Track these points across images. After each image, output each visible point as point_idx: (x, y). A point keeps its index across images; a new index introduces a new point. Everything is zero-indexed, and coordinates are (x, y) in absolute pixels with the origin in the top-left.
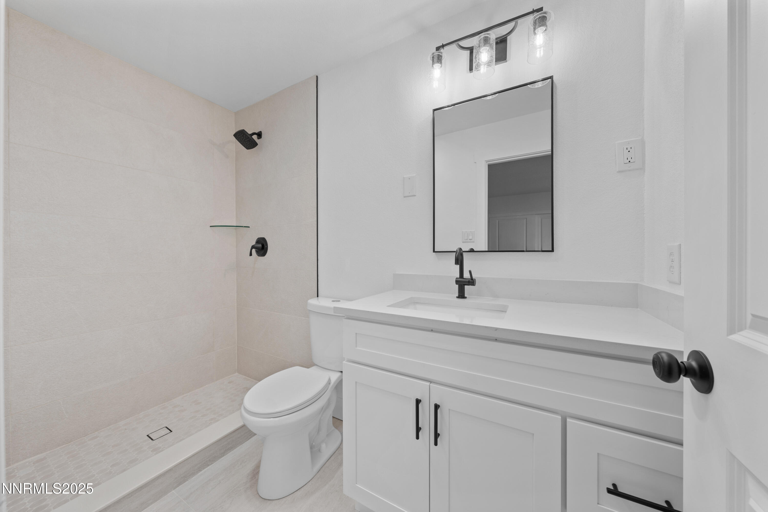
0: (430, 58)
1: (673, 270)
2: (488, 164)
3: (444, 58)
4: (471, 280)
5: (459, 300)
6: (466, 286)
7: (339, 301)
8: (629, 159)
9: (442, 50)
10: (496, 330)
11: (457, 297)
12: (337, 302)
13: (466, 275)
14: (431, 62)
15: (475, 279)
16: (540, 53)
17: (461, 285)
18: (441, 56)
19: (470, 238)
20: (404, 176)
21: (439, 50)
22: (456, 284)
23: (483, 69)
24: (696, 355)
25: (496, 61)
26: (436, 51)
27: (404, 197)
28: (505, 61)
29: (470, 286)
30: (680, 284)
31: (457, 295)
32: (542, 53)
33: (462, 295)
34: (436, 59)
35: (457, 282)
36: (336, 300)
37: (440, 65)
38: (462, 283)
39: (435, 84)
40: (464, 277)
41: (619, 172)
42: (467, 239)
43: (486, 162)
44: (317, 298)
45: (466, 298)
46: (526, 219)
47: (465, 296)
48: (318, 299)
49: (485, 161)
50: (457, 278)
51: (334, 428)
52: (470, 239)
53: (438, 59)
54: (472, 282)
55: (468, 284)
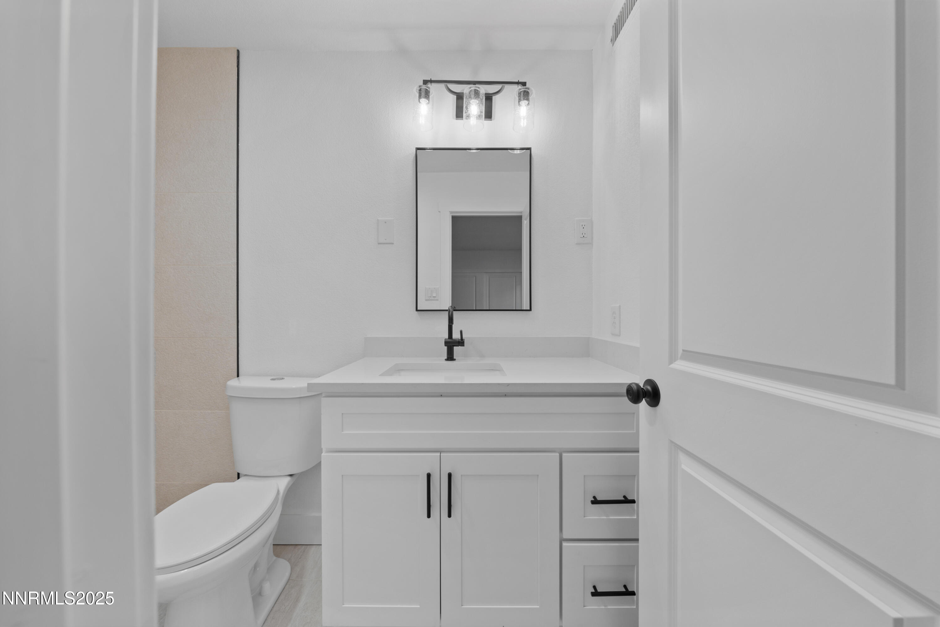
0: (415, 90)
1: (615, 325)
2: (452, 215)
3: (431, 94)
4: (461, 340)
5: (448, 363)
6: (455, 348)
7: (283, 379)
8: (584, 235)
9: (429, 85)
10: (508, 386)
11: (446, 360)
12: (279, 380)
13: (456, 336)
14: (418, 95)
15: (464, 339)
16: (524, 123)
17: (451, 346)
18: (429, 92)
19: (434, 295)
20: (378, 219)
21: (427, 84)
22: (445, 346)
23: (473, 121)
24: (649, 382)
25: (485, 118)
26: (423, 84)
27: (379, 244)
28: (490, 119)
29: (460, 347)
30: (620, 336)
31: (446, 358)
32: (525, 124)
33: (450, 357)
34: (423, 94)
35: (446, 343)
36: (277, 378)
37: (428, 101)
38: (451, 344)
39: (422, 121)
40: (453, 338)
41: (577, 244)
42: (430, 296)
43: (451, 213)
44: (237, 378)
45: (455, 360)
46: (476, 276)
47: (454, 358)
48: (239, 379)
49: (450, 211)
50: (445, 339)
51: (275, 558)
52: (434, 297)
53: (424, 94)
54: (461, 343)
55: (458, 344)
